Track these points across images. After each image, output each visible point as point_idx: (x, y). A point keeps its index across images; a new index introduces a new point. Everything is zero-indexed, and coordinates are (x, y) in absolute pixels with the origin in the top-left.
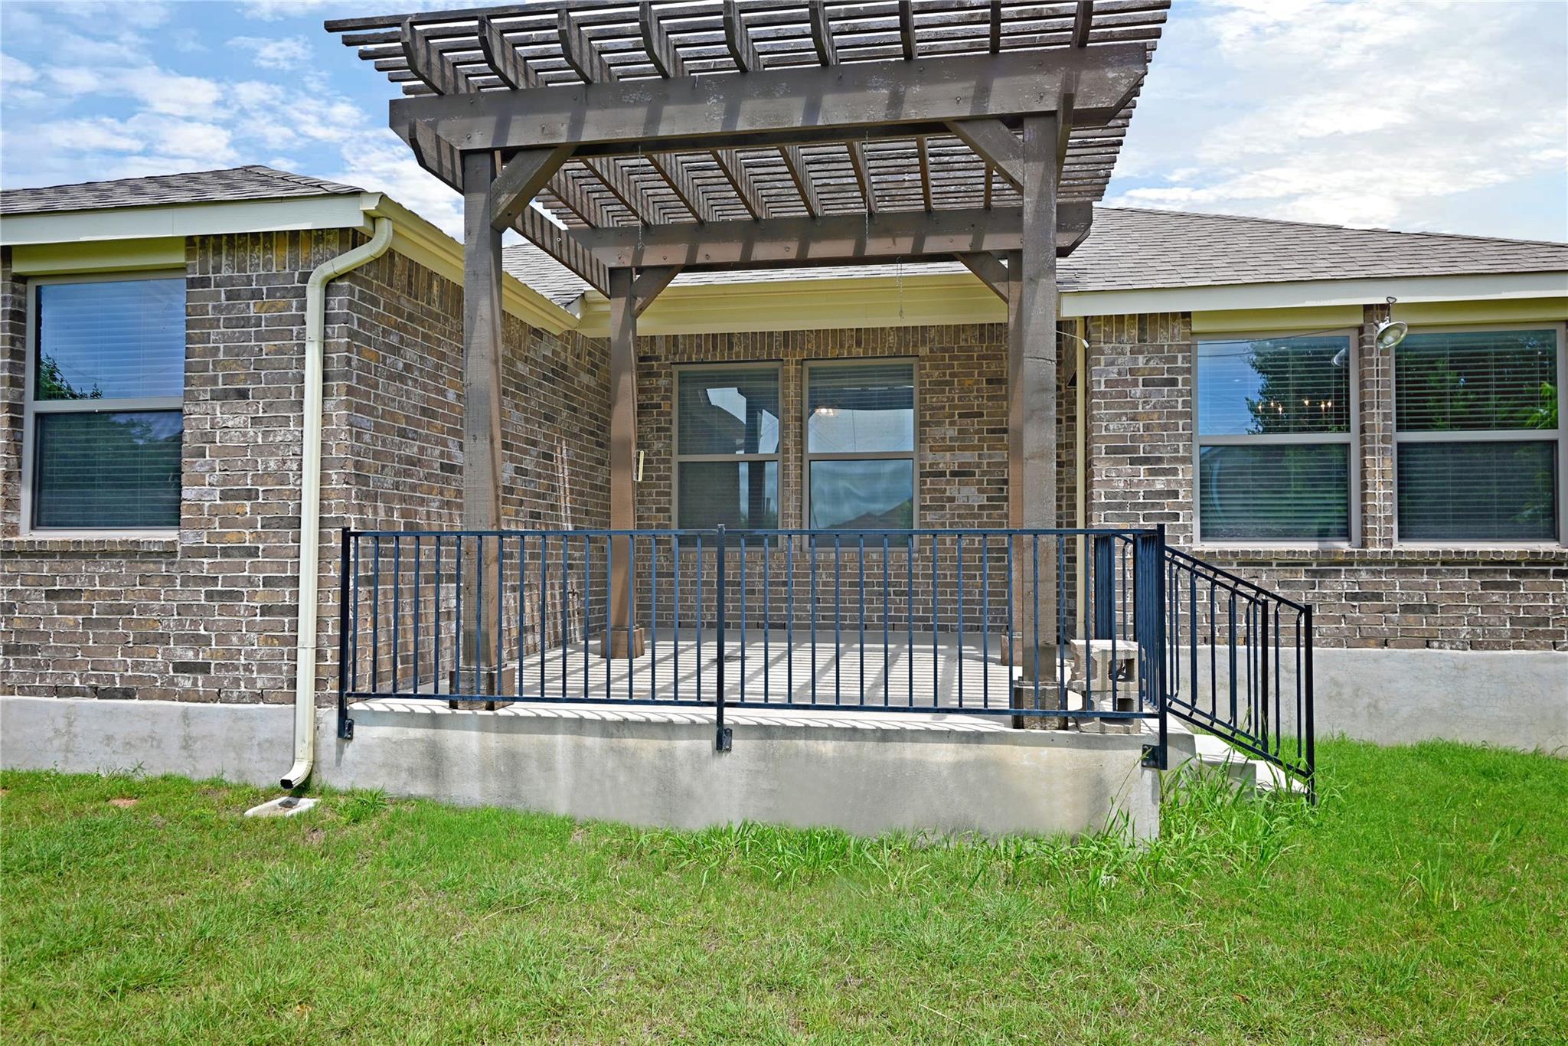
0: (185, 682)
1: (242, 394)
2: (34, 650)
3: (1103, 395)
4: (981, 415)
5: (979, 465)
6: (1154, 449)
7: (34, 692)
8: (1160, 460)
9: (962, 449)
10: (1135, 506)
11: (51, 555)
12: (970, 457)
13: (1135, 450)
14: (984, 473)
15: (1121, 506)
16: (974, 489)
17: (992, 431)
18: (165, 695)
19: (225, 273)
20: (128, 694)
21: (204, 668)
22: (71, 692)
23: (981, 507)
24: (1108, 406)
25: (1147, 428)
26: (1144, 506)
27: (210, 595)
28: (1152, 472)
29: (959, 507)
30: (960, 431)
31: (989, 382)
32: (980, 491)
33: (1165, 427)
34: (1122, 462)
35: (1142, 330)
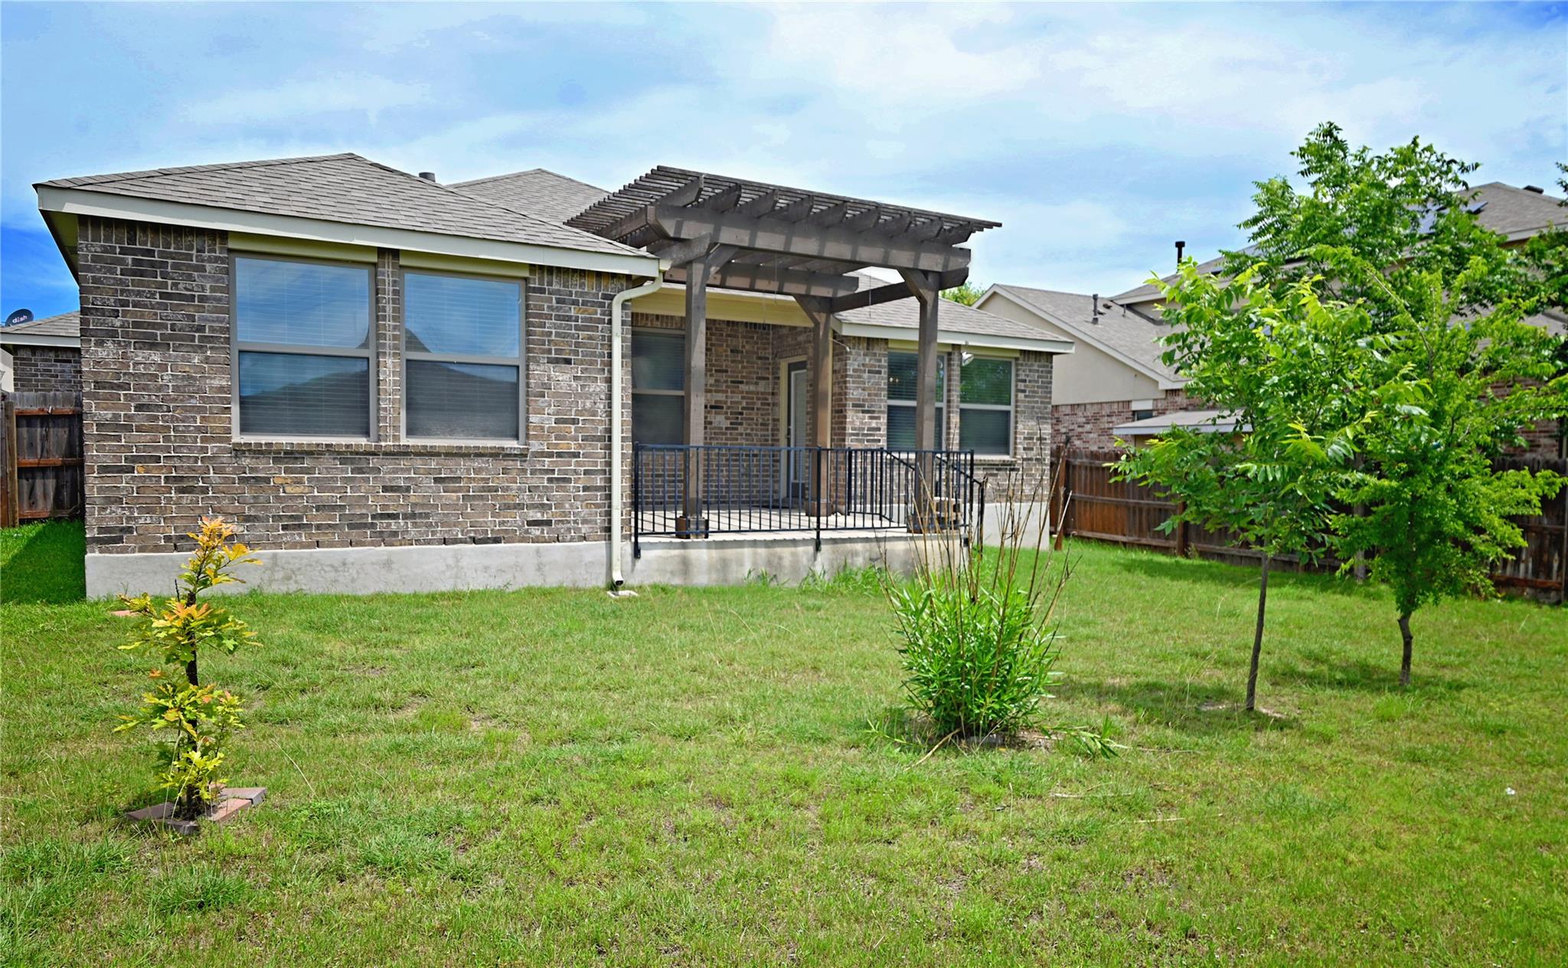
0: (536, 531)
1: (568, 362)
2: (427, 516)
3: (851, 376)
4: (727, 371)
5: (726, 403)
6: (872, 406)
7: (428, 542)
8: (874, 412)
9: (716, 391)
10: (863, 435)
11: (438, 454)
12: (721, 397)
13: (863, 406)
14: (728, 408)
15: (857, 435)
16: (723, 417)
17: (732, 382)
18: (523, 540)
19: (555, 287)
20: (497, 540)
21: (548, 523)
22: (456, 541)
23: (727, 428)
24: (854, 382)
25: (869, 395)
26: (867, 435)
27: (550, 480)
28: (871, 418)
29: (715, 428)
30: (716, 381)
31: (732, 351)
32: (727, 418)
33: (876, 395)
34: (857, 411)
35: (868, 344)
